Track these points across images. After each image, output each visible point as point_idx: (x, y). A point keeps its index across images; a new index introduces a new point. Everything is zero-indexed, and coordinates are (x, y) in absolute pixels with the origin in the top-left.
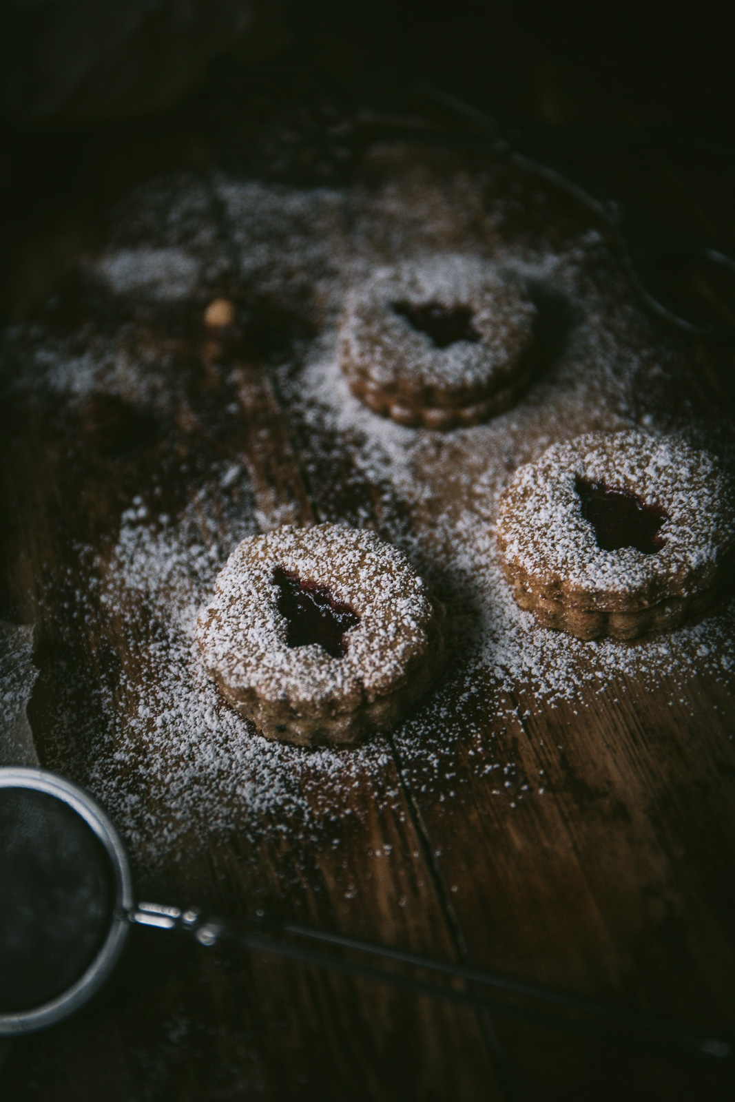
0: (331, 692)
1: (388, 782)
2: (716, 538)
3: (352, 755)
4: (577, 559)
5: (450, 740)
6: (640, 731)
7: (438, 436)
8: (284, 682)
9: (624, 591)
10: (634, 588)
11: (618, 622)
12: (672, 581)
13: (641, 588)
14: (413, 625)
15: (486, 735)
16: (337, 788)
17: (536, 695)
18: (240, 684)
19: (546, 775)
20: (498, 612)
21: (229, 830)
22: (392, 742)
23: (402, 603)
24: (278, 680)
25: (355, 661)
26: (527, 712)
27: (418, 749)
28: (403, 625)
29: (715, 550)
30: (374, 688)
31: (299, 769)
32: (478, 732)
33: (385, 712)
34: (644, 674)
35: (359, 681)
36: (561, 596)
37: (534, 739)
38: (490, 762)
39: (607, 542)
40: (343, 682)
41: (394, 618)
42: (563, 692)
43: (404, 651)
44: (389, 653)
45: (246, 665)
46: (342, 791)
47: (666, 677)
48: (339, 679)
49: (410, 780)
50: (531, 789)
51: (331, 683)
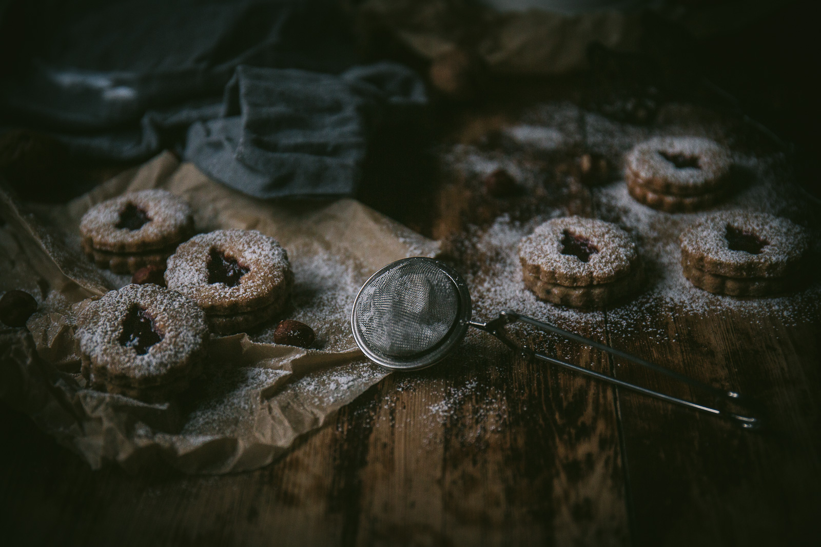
0: (576, 273)
1: (599, 326)
2: (789, 254)
3: (585, 315)
4: (715, 250)
5: (635, 318)
6: (732, 329)
7: (669, 216)
8: (555, 264)
9: (734, 264)
10: (740, 263)
11: (730, 284)
12: (761, 267)
13: (743, 264)
14: (625, 258)
15: (653, 319)
16: (573, 325)
17: (684, 310)
18: (534, 263)
19: (678, 336)
20: (676, 279)
21: (516, 329)
22: (606, 315)
23: (622, 250)
24: (552, 263)
25: (592, 264)
26: (677, 315)
27: (618, 319)
28: (620, 257)
29: (786, 258)
30: (598, 277)
31: (556, 315)
32: (650, 317)
33: (600, 293)
34: (742, 311)
35: (592, 273)
36: (703, 266)
37: (677, 323)
38: (651, 328)
39: (732, 247)
40: (583, 271)
41: (616, 253)
42: (699, 310)
43: (616, 267)
44: (609, 265)
45: (538, 257)
46: (575, 326)
47: (753, 314)
48: (582, 269)
49: (610, 328)
50: (669, 340)
51: (577, 269)
